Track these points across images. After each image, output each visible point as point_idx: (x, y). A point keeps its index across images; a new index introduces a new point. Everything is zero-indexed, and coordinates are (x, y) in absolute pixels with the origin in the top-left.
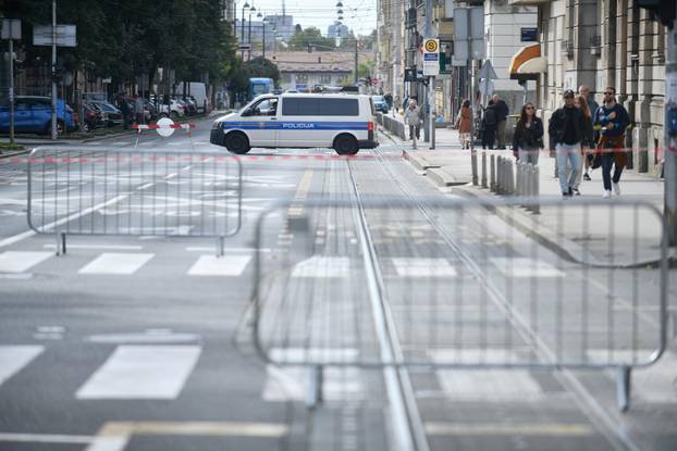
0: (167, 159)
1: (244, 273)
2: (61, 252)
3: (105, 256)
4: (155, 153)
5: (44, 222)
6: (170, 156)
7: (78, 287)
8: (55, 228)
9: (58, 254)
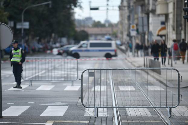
0: (58, 60)
1: (79, 90)
2: (30, 85)
3: (42, 86)
4: (55, 59)
5: (26, 77)
6: (59, 59)
7: (36, 93)
8: (29, 79)
9: (30, 86)
